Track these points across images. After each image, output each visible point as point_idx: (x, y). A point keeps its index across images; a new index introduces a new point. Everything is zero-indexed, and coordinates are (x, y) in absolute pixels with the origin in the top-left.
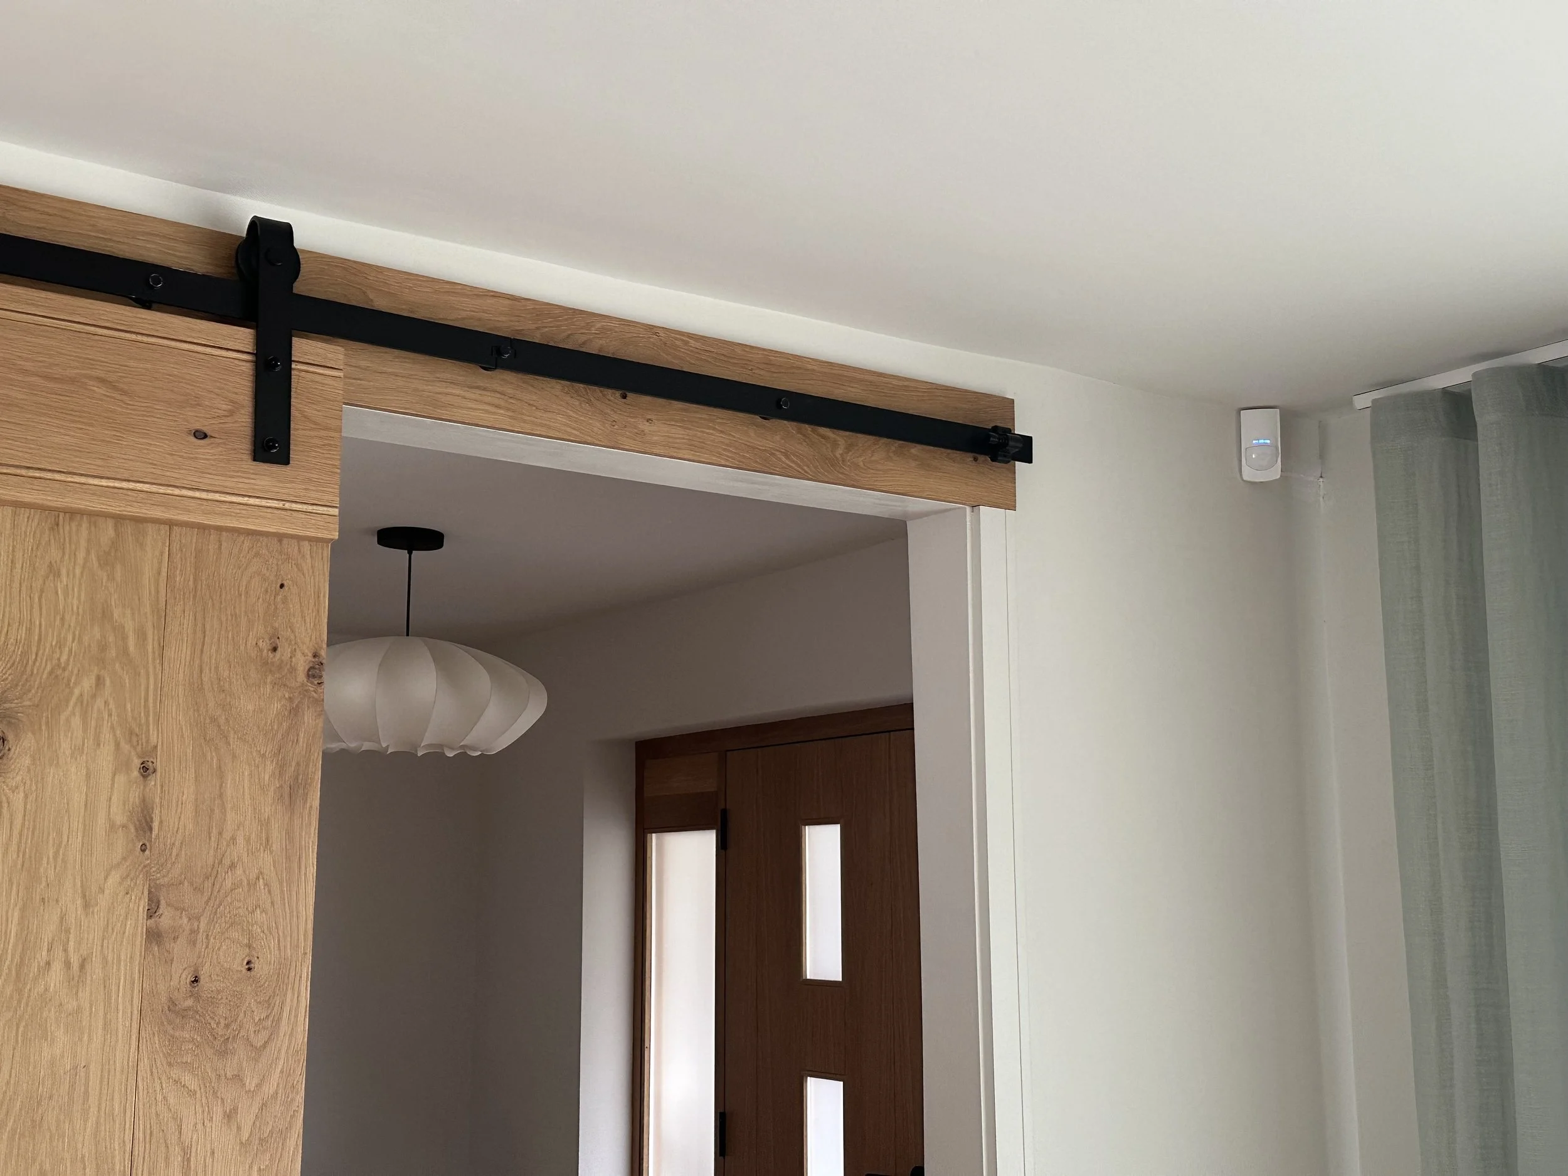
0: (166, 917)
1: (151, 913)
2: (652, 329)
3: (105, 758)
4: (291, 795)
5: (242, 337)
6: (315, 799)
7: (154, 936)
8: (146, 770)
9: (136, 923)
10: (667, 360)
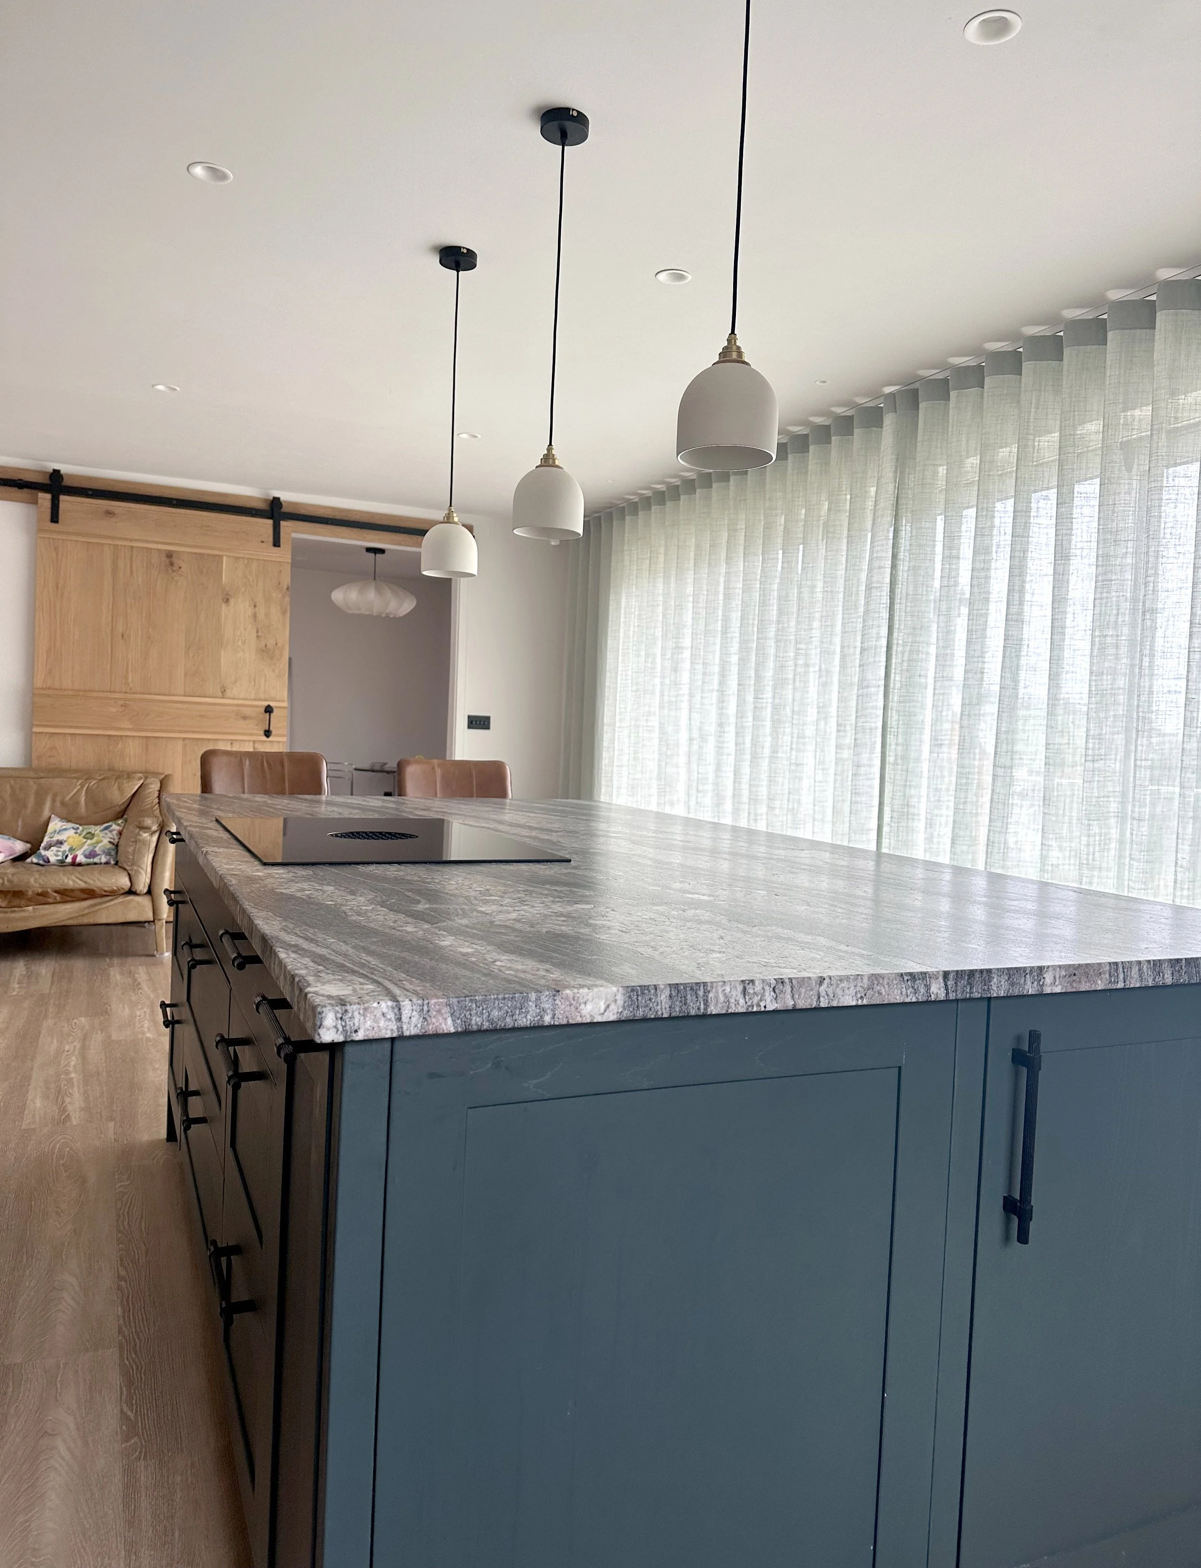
0: (260, 634)
1: (257, 632)
2: (368, 513)
3: (247, 603)
4: (284, 613)
5: (271, 522)
6: (288, 614)
7: (258, 637)
8: (255, 606)
9: (254, 635)
10: (372, 521)
